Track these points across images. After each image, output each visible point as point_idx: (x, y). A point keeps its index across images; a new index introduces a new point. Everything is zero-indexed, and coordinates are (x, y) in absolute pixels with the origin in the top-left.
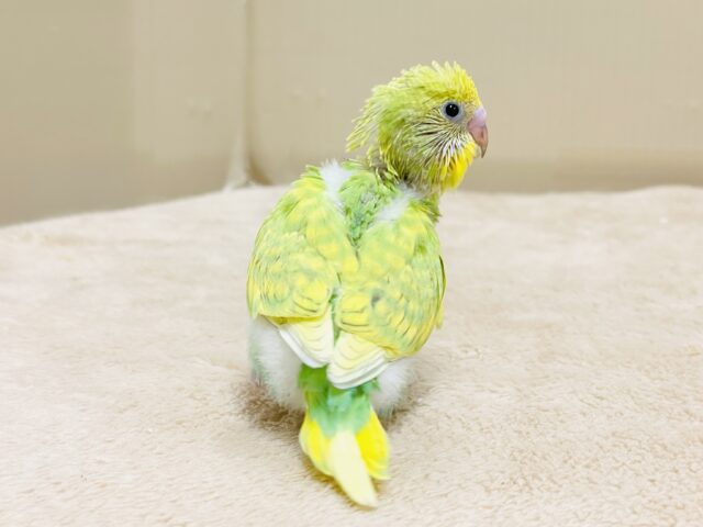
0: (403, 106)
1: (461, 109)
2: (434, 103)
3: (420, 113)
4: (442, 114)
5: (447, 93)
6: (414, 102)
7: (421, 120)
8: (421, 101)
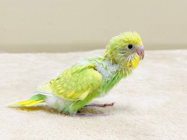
0: (116, 45)
1: (133, 46)
2: (125, 44)
3: (120, 47)
4: (127, 48)
5: (129, 41)
6: (119, 44)
7: (121, 49)
8: (121, 44)
